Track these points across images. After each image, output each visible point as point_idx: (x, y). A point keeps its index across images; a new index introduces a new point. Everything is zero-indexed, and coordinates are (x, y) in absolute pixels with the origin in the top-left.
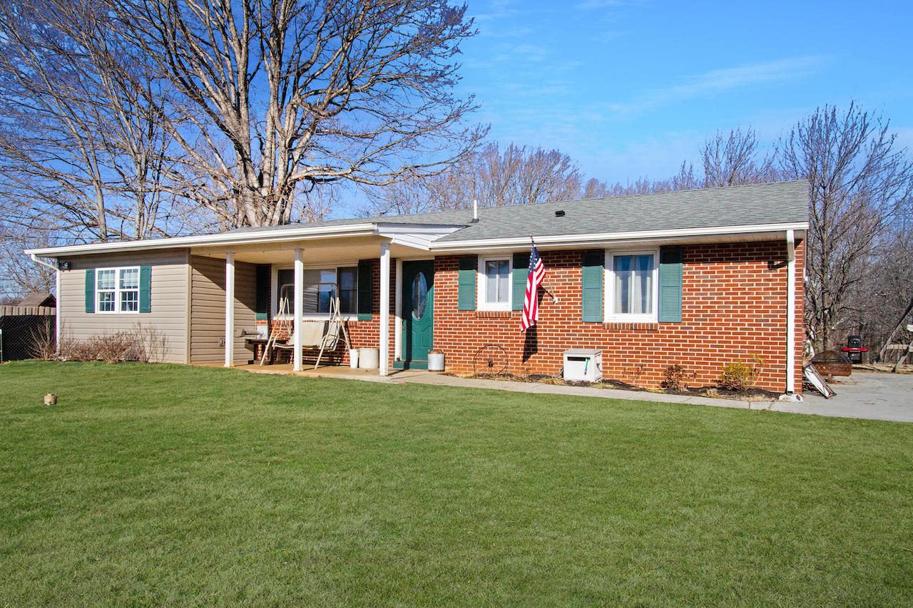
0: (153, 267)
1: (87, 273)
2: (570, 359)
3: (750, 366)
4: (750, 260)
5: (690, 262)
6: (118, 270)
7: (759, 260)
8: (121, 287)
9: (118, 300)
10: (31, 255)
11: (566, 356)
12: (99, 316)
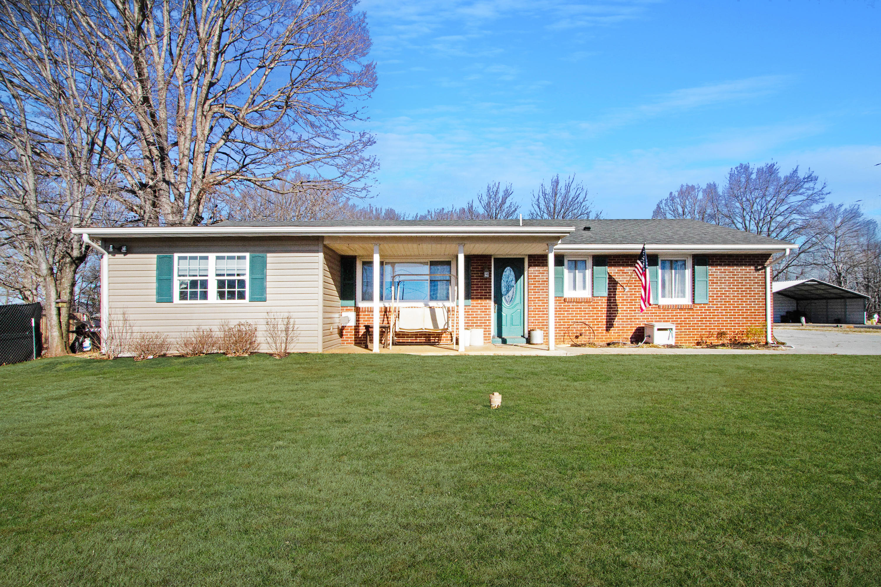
0: (269, 255)
1: (159, 258)
2: (659, 330)
3: (747, 329)
4: (745, 265)
5: (712, 265)
6: (212, 256)
7: (750, 265)
8: (218, 275)
9: (213, 289)
10: (82, 234)
11: (655, 329)
12: (178, 306)
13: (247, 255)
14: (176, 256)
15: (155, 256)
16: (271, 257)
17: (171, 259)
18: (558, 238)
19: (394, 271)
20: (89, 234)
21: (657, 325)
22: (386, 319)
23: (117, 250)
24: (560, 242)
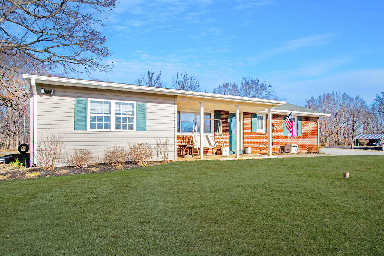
0: (147, 104)
1: (77, 100)
2: (293, 147)
6: (113, 102)
7: (313, 121)
8: (116, 114)
9: (113, 123)
10: (31, 79)
11: (292, 146)
12: (90, 133)
13: (135, 103)
14: (89, 100)
15: (74, 99)
16: (149, 105)
17: (86, 102)
18: (273, 106)
19: (195, 117)
20: (36, 80)
21: (293, 145)
22: (183, 142)
23: (48, 92)
24: (273, 108)
